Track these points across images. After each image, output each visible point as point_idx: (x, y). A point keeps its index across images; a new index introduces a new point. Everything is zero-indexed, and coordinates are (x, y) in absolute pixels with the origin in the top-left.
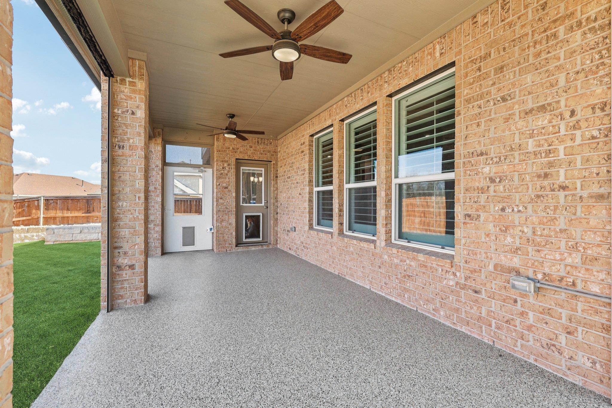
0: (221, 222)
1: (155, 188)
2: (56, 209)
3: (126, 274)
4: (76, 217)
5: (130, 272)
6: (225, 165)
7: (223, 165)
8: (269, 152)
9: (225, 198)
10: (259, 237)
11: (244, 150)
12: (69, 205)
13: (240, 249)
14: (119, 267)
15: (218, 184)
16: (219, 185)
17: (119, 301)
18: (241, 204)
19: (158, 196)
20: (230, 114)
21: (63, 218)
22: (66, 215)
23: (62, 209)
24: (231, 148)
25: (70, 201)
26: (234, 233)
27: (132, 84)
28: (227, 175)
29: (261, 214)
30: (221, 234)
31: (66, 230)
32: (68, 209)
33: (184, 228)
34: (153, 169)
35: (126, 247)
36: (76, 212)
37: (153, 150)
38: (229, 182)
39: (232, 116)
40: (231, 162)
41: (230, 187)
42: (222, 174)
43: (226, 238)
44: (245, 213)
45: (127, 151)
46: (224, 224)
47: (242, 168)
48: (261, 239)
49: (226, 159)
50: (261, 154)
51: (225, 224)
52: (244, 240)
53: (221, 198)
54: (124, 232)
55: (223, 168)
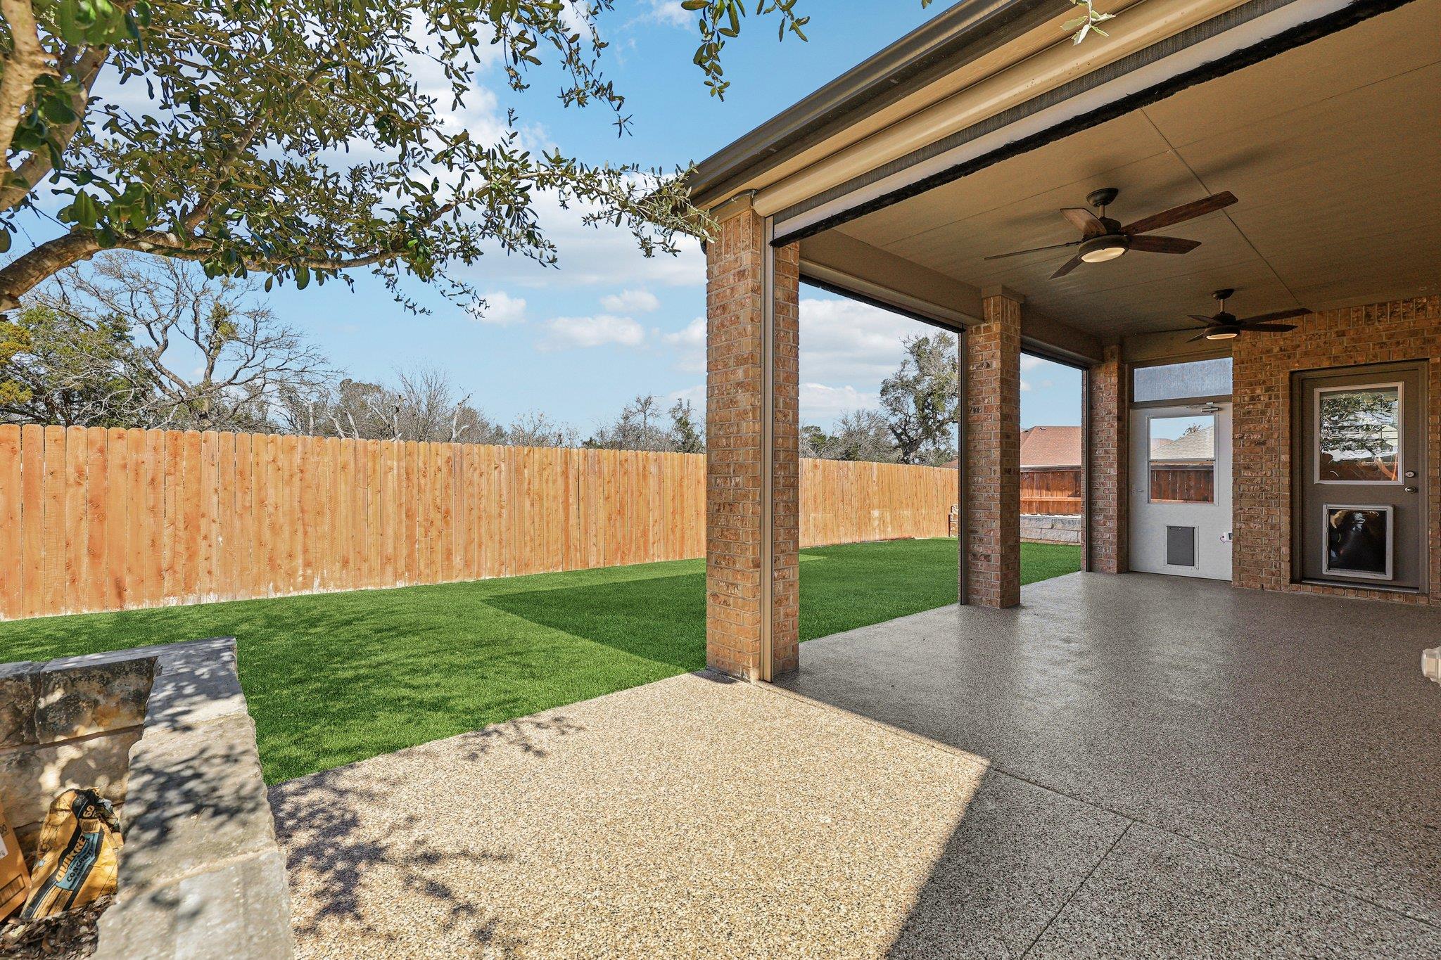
0: (1247, 522)
1: (1107, 452)
2: (1032, 488)
3: (981, 565)
4: (1059, 502)
5: (985, 563)
6: (1258, 391)
7: (1253, 391)
8: (1413, 333)
9: (1259, 466)
10: (1382, 569)
11: (1318, 346)
12: (1050, 482)
13: (1306, 590)
14: (974, 555)
15: (1237, 436)
16: (1242, 438)
17: (975, 597)
18: (1317, 480)
19: (1111, 466)
20: (1217, 292)
21: (1041, 503)
22: (1045, 498)
23: (1039, 488)
24: (1276, 349)
25: (1051, 476)
26: (1285, 550)
27: (988, 329)
28: (1263, 413)
29: (1389, 510)
30: (1246, 546)
31: (1033, 522)
32: (1048, 489)
33: (1170, 528)
34: (1103, 418)
35: (981, 532)
36: (1059, 493)
37: (1102, 386)
38: (1270, 429)
39: (1225, 294)
40: (1277, 381)
41: (1271, 442)
42: (1249, 412)
43: (1261, 557)
44: (1327, 503)
45: (982, 415)
46: (1256, 526)
47: (1317, 391)
48: (1389, 576)
49: (1261, 377)
50: (1382, 345)
51: (1258, 526)
52: (1325, 572)
53: (1247, 468)
54: (980, 514)
55: (1252, 399)
